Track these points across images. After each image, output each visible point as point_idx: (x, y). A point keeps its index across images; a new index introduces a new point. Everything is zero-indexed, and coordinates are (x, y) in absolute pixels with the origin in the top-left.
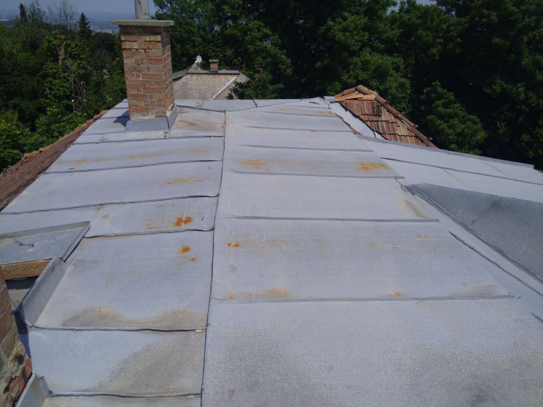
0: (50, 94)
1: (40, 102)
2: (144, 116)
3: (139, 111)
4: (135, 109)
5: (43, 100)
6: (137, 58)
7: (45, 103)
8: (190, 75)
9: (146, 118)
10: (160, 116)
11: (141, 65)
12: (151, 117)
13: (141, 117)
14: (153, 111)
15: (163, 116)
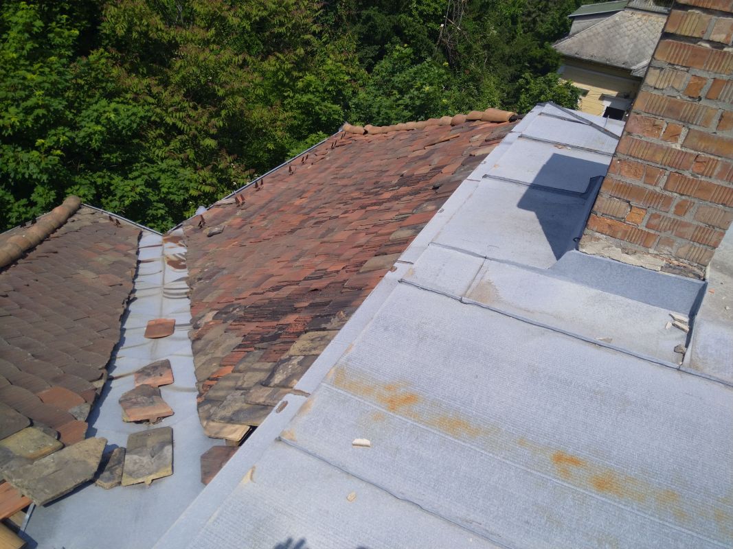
0: (417, 9)
1: (400, 19)
2: (626, 251)
3: (619, 235)
4: (610, 226)
5: (405, 17)
6: (700, 74)
7: (405, 22)
8: (631, 11)
9: (631, 260)
10: (683, 271)
11: (703, 102)
12: (649, 261)
13: (617, 253)
14: (666, 250)
15: (691, 272)
